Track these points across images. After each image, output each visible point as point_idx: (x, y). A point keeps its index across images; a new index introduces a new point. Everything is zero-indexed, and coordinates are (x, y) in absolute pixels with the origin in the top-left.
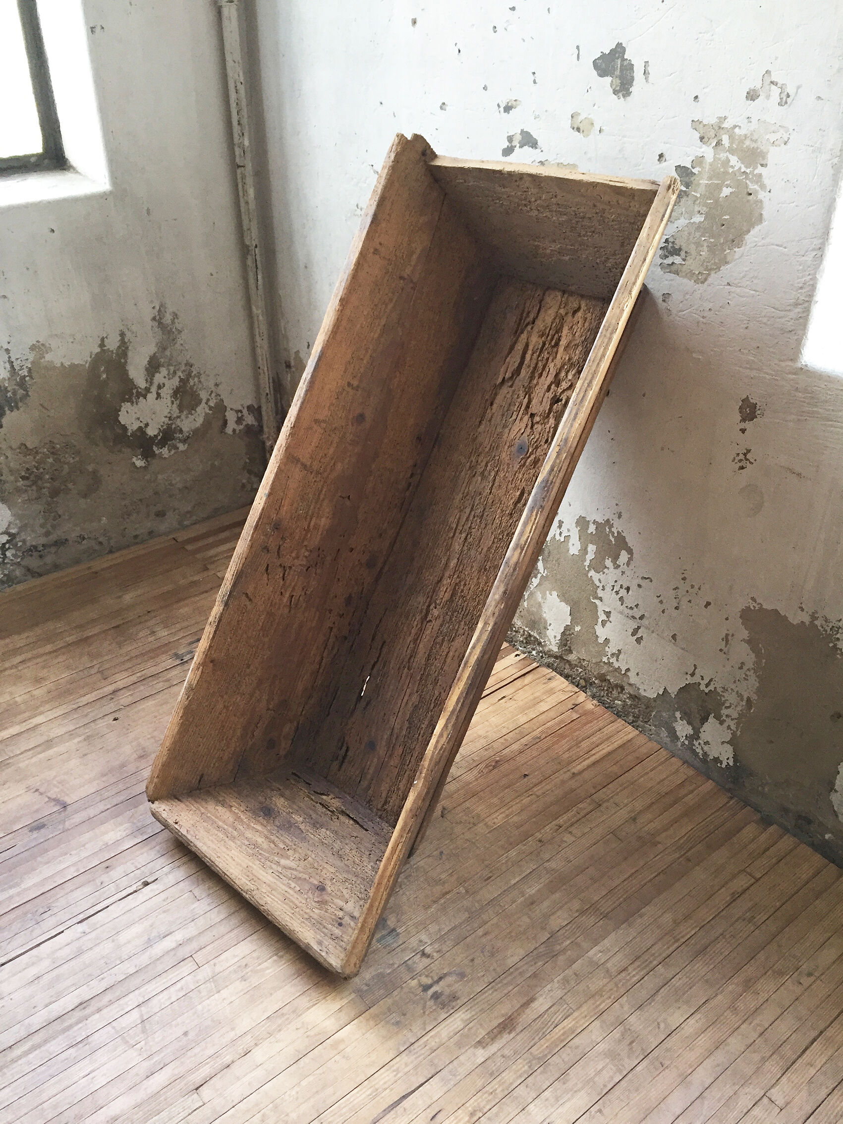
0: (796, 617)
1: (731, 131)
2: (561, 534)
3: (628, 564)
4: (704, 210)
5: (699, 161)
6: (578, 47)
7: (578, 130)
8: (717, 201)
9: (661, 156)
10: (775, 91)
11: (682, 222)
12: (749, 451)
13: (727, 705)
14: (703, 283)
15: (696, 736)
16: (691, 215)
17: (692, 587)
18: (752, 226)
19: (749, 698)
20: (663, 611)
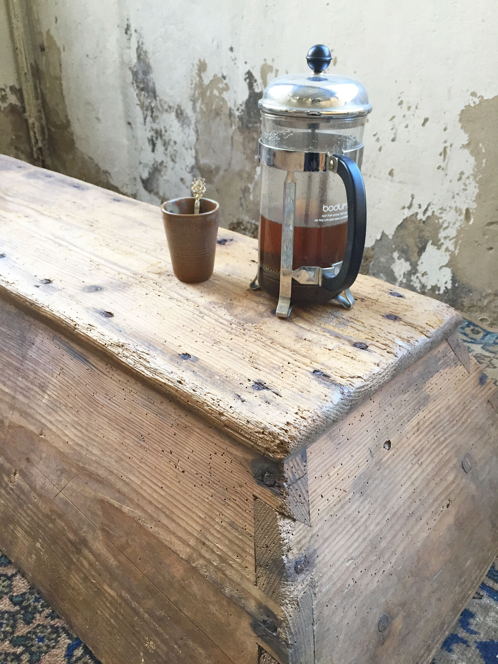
13: (445, 225)
15: (414, 271)
19: (467, 210)
20: (380, 149)
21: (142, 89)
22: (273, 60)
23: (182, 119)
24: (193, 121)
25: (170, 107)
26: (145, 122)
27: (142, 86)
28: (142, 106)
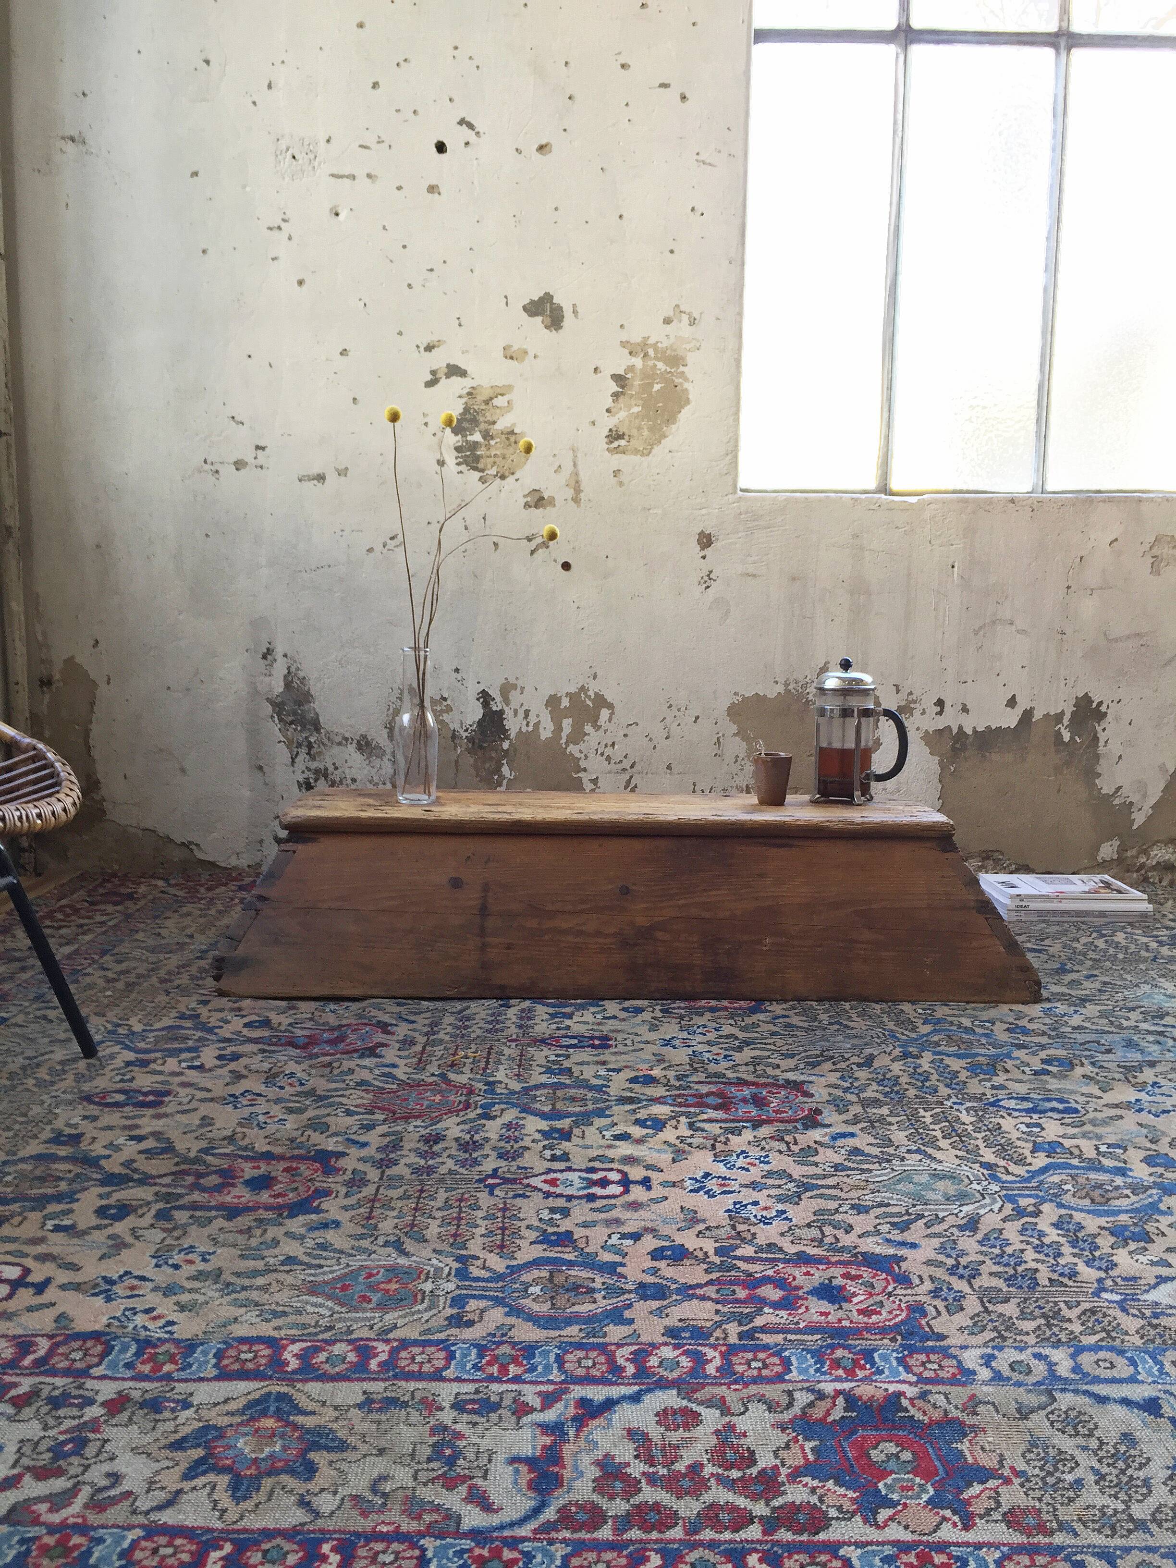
0: (773, 691)
1: (655, 346)
2: (527, 725)
3: (610, 720)
4: (641, 402)
5: (631, 368)
6: (506, 297)
7: (512, 358)
8: (650, 394)
9: (596, 369)
10: (685, 318)
11: (622, 414)
12: (711, 572)
14: (648, 455)
16: (629, 407)
17: (679, 710)
18: (682, 407)
19: (747, 786)
20: (655, 748)
21: (291, 723)
22: (517, 678)
23: (368, 751)
24: (388, 751)
25: (347, 739)
26: (293, 762)
27: (290, 718)
28: (289, 744)
